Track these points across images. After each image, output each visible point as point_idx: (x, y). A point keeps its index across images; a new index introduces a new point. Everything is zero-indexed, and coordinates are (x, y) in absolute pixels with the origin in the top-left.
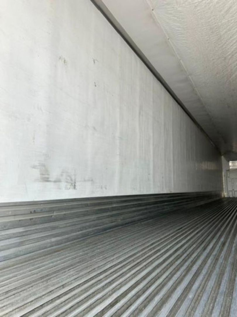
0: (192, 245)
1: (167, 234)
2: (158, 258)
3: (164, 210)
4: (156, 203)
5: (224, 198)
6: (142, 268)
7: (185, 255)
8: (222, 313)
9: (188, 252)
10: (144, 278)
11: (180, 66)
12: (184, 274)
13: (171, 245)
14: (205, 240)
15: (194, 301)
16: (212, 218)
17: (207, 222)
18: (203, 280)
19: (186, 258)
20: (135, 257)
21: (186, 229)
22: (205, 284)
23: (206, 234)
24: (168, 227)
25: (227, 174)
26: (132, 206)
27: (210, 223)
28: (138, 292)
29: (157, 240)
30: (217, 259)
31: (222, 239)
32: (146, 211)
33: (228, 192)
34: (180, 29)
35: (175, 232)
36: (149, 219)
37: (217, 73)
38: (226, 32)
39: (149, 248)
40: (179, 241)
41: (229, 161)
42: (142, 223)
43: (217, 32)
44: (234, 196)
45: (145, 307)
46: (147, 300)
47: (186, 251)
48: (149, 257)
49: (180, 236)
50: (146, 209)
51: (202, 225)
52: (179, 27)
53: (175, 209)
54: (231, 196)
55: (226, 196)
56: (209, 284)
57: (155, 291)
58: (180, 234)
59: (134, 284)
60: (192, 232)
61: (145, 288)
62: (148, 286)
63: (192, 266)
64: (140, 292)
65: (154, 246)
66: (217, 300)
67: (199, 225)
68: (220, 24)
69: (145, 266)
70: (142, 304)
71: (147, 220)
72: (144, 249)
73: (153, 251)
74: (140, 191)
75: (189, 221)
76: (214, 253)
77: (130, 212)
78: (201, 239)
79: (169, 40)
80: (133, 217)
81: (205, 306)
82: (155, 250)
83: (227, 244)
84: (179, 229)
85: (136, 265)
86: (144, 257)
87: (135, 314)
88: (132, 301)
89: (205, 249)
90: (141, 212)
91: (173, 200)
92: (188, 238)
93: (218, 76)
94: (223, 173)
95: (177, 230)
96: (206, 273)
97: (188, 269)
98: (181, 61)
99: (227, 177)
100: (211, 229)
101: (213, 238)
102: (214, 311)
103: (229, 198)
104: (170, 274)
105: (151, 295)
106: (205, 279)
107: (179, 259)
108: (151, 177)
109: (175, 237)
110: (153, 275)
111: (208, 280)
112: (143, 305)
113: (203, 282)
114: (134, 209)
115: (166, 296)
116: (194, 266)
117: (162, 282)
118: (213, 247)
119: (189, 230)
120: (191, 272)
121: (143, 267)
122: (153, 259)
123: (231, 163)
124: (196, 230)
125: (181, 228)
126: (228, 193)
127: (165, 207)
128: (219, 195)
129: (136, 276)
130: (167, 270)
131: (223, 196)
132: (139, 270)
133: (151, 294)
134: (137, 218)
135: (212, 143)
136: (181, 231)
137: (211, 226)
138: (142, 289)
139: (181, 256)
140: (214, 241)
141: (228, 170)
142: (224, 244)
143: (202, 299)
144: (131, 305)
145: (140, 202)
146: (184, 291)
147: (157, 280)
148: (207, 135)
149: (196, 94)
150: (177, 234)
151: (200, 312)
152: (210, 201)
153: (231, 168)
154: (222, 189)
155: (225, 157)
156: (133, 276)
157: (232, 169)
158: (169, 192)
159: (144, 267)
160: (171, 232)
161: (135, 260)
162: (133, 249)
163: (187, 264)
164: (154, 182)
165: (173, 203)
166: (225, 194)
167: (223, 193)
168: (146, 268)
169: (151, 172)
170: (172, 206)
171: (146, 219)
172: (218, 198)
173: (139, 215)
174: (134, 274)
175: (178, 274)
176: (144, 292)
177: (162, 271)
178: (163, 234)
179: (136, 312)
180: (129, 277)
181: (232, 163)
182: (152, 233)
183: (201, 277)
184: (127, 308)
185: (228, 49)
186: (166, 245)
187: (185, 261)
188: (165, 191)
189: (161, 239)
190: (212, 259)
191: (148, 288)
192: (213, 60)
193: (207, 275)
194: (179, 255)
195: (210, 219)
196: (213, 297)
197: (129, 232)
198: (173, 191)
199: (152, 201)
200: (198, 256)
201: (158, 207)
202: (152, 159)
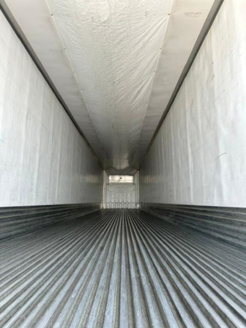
0: (74, 253)
1: (48, 246)
2: (39, 268)
3: (44, 223)
4: (37, 215)
5: (103, 209)
6: (21, 281)
7: (67, 262)
8: (100, 304)
9: (69, 260)
10: (24, 290)
11: (73, 78)
12: (66, 279)
13: (53, 255)
14: (86, 246)
15: (76, 299)
16: (91, 227)
17: (87, 231)
18: (84, 281)
19: (68, 265)
20: (13, 271)
21: (67, 239)
22: (86, 284)
23: (86, 242)
24: (49, 239)
25: (107, 188)
26: (9, 219)
27: (90, 232)
28: (19, 304)
29: (38, 252)
30: (96, 262)
31: (100, 245)
32: (24, 225)
33: (106, 203)
34: (76, 43)
35: (56, 243)
36: (28, 233)
37: (106, 95)
38: (116, 60)
39: (29, 261)
40: (60, 250)
41: (109, 176)
42: (20, 238)
43: (110, 57)
44: (111, 207)
45: (27, 316)
46: (30, 309)
47: (67, 258)
48: (29, 270)
49: (61, 246)
50: (26, 222)
51: (83, 234)
52: (76, 41)
53: (56, 221)
54: (108, 208)
55: (104, 208)
56: (90, 283)
57: (37, 300)
58: (62, 244)
59: (14, 297)
60: (74, 241)
61: (26, 298)
62: (29, 296)
63: (74, 271)
64: (22, 303)
65: (35, 257)
66: (97, 294)
67: (80, 234)
68: (112, 51)
69: (25, 278)
70: (23, 313)
71: (26, 234)
72: (23, 262)
73: (34, 263)
74: (21, 202)
75: (71, 231)
76: (94, 257)
77: (7, 226)
78: (82, 246)
79: (66, 50)
80: (9, 232)
81: (87, 301)
82: (35, 262)
83: (105, 248)
84: (60, 240)
85: (14, 279)
86: (24, 270)
87: (16, 325)
88: (11, 314)
89: (85, 255)
90: (19, 226)
91: (56, 212)
92: (70, 246)
93: (106, 97)
94: (104, 186)
95: (59, 241)
96: (87, 274)
97: (70, 274)
98: (75, 74)
99: (106, 190)
100: (90, 237)
101: (92, 244)
102: (94, 303)
103: (107, 209)
104: (52, 281)
105: (34, 304)
106: (86, 280)
107: (60, 267)
108: (34, 187)
109: (56, 248)
110: (35, 285)
111: (88, 280)
112: (25, 314)
113: (85, 282)
114: (11, 222)
115: (49, 301)
116: (76, 270)
117: (44, 290)
118: (92, 252)
119: (70, 240)
120: (73, 275)
121: (23, 279)
122: (34, 270)
123: (110, 178)
124: (76, 239)
125: (63, 238)
126: (106, 205)
127: (47, 219)
128: (98, 207)
129: (15, 289)
130: (49, 278)
131: (101, 207)
132: (18, 283)
133: (33, 302)
134: (14, 232)
135: (96, 158)
136: (63, 242)
137: (91, 234)
138: (23, 300)
139: (63, 264)
140: (94, 246)
141: (108, 184)
142: (102, 248)
143: (84, 295)
144: (10, 318)
145: (19, 215)
146: (66, 294)
147: (38, 289)
148: (92, 150)
149: (86, 110)
150: (58, 244)
151: (82, 307)
152: (90, 212)
153: (110, 181)
154: (101, 201)
155: (106, 171)
156: (12, 290)
157: (111, 183)
158: (51, 204)
159: (25, 280)
160: (53, 243)
161: (13, 274)
162: (9, 264)
163: (69, 270)
164: (37, 192)
165: (55, 215)
166: (104, 206)
167: (101, 205)
168: (26, 280)
169: (35, 182)
170: (54, 218)
171: (24, 233)
172: (97, 210)
173: (15, 230)
174: (12, 288)
175: (61, 280)
176: (25, 303)
177: (44, 281)
178: (44, 246)
179: (17, 323)
180: (7, 292)
181: (112, 177)
182: (32, 246)
183: (82, 279)
184: (6, 322)
185: (117, 76)
186: (48, 256)
187: (67, 267)
188: (48, 203)
189: (42, 251)
190: (91, 262)
191: (29, 299)
192: (104, 81)
193: (88, 276)
194: (61, 263)
195: (90, 228)
196: (93, 293)
197: (5, 247)
198: (56, 203)
199: (33, 213)
200: (79, 262)
201: (39, 219)
202: (37, 168)
